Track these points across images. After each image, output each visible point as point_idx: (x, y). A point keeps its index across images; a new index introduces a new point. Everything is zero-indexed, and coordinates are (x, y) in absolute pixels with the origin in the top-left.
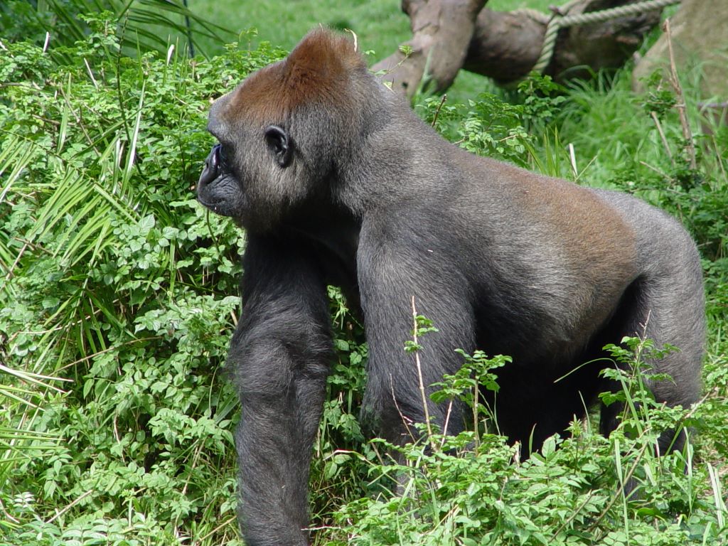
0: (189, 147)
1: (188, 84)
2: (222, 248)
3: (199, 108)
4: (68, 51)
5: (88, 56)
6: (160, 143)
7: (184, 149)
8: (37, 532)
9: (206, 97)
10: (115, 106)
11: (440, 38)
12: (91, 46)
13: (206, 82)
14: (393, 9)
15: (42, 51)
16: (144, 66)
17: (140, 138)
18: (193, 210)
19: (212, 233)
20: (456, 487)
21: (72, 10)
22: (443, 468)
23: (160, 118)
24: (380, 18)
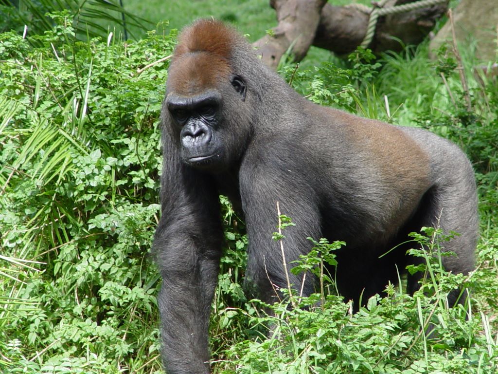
0: (124, 102)
1: (122, 59)
2: (147, 171)
3: (130, 75)
4: (40, 38)
5: (54, 42)
6: (104, 100)
7: (120, 104)
8: (23, 367)
9: (135, 68)
10: (73, 75)
11: (297, 25)
12: (55, 35)
13: (134, 57)
14: (265, 6)
15: (22, 38)
16: (92, 47)
17: (90, 96)
18: (127, 146)
19: (140, 161)
20: (309, 331)
21: (43, 10)
22: (300, 319)
23: (104, 83)
24: (256, 12)
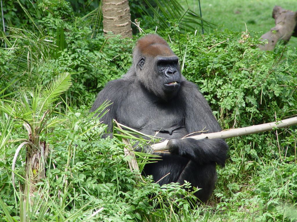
0: (202, 63)
1: (201, 43)
2: (212, 95)
3: (205, 50)
4: (163, 32)
5: (169, 34)
6: (192, 61)
7: (200, 63)
8: (153, 186)
9: (207, 47)
10: (178, 50)
11: (285, 26)
12: (170, 30)
13: (207, 42)
14: (269, 16)
15: (155, 32)
16: (187, 37)
17: (186, 60)
18: (203, 83)
19: (209, 91)
20: (289, 174)
21: (164, 18)
22: (285, 168)
23: (192, 53)
24: (265, 19)
